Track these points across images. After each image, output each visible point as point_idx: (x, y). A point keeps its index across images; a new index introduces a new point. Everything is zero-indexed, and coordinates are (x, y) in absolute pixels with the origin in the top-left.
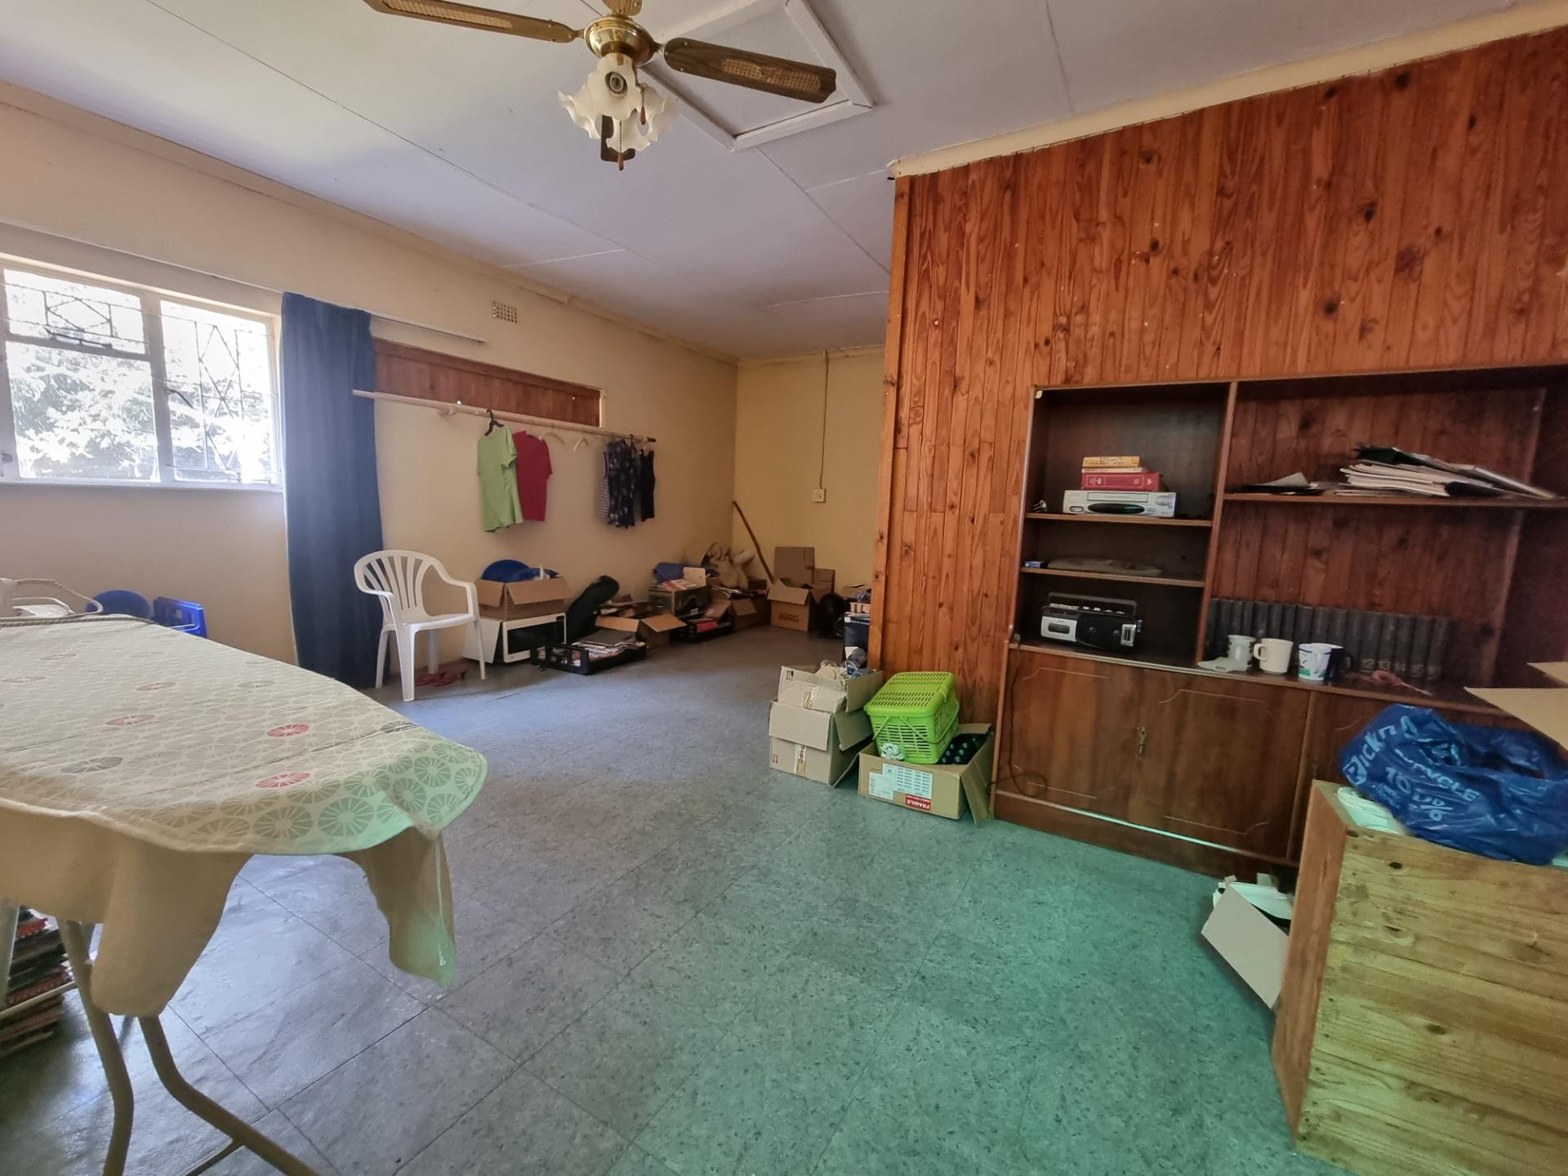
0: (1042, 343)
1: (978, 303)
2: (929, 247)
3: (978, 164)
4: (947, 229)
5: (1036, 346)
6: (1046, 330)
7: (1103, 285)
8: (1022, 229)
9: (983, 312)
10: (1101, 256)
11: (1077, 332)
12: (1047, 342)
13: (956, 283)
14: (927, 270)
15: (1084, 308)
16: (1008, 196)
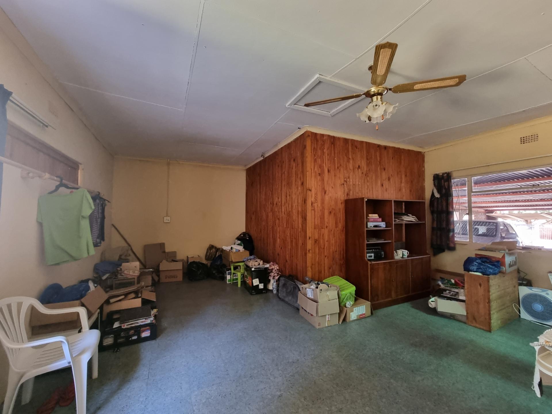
0: (342, 184)
1: (329, 171)
2: (316, 152)
3: (326, 135)
4: (320, 149)
5: (341, 185)
6: (343, 182)
7: (352, 173)
8: (336, 155)
9: (330, 174)
10: (351, 166)
11: (348, 183)
12: (343, 184)
13: (323, 164)
14: (316, 159)
15: (349, 177)
16: (333, 145)
